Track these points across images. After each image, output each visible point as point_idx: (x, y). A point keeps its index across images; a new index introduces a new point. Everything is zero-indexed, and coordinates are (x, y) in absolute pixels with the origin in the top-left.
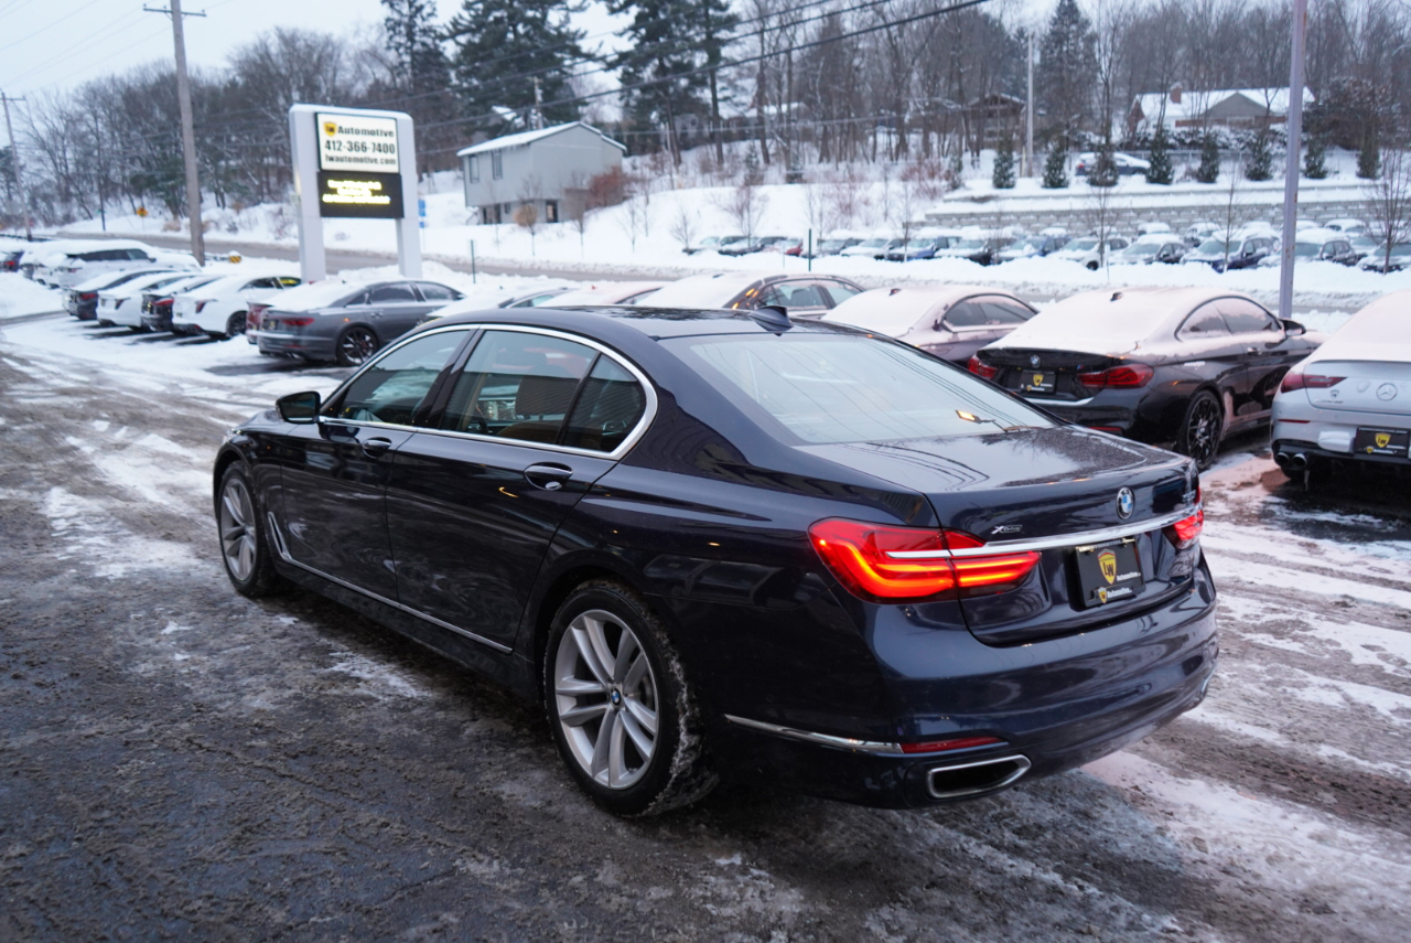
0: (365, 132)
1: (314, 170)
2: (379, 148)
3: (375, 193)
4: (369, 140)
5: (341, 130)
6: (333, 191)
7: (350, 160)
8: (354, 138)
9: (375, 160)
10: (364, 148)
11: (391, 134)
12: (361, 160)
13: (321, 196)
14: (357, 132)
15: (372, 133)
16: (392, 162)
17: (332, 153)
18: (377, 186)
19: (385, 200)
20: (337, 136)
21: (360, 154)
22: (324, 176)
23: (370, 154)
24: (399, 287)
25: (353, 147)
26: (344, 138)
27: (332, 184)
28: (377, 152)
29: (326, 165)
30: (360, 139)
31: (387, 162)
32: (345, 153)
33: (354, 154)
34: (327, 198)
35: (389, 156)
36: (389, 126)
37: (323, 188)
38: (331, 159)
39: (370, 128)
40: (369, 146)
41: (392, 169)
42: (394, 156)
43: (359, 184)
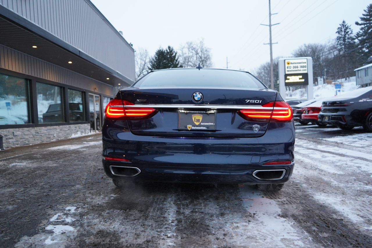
0: (298, 63)
1: (284, 74)
2: (302, 67)
3: (300, 79)
4: (299, 65)
5: (291, 63)
6: (289, 79)
7: (293, 71)
8: (294, 65)
9: (301, 70)
10: (297, 67)
11: (305, 63)
12: (297, 71)
13: (285, 80)
14: (296, 63)
15: (300, 63)
16: (305, 70)
17: (289, 69)
18: (301, 77)
19: (303, 80)
20: (290, 65)
21: (296, 69)
22: (286, 75)
23: (299, 69)
24: (296, 101)
25: (294, 67)
26: (292, 65)
27: (288, 77)
28: (301, 68)
29: (287, 73)
30: (296, 65)
31: (304, 70)
32: (292, 69)
33: (295, 69)
34: (287, 81)
35: (305, 69)
36: (305, 61)
37: (286, 79)
38: (288, 71)
39: (299, 62)
40: (299, 66)
41: (306, 72)
42: (306, 69)
43: (296, 77)
